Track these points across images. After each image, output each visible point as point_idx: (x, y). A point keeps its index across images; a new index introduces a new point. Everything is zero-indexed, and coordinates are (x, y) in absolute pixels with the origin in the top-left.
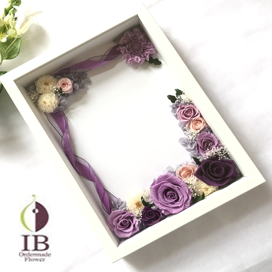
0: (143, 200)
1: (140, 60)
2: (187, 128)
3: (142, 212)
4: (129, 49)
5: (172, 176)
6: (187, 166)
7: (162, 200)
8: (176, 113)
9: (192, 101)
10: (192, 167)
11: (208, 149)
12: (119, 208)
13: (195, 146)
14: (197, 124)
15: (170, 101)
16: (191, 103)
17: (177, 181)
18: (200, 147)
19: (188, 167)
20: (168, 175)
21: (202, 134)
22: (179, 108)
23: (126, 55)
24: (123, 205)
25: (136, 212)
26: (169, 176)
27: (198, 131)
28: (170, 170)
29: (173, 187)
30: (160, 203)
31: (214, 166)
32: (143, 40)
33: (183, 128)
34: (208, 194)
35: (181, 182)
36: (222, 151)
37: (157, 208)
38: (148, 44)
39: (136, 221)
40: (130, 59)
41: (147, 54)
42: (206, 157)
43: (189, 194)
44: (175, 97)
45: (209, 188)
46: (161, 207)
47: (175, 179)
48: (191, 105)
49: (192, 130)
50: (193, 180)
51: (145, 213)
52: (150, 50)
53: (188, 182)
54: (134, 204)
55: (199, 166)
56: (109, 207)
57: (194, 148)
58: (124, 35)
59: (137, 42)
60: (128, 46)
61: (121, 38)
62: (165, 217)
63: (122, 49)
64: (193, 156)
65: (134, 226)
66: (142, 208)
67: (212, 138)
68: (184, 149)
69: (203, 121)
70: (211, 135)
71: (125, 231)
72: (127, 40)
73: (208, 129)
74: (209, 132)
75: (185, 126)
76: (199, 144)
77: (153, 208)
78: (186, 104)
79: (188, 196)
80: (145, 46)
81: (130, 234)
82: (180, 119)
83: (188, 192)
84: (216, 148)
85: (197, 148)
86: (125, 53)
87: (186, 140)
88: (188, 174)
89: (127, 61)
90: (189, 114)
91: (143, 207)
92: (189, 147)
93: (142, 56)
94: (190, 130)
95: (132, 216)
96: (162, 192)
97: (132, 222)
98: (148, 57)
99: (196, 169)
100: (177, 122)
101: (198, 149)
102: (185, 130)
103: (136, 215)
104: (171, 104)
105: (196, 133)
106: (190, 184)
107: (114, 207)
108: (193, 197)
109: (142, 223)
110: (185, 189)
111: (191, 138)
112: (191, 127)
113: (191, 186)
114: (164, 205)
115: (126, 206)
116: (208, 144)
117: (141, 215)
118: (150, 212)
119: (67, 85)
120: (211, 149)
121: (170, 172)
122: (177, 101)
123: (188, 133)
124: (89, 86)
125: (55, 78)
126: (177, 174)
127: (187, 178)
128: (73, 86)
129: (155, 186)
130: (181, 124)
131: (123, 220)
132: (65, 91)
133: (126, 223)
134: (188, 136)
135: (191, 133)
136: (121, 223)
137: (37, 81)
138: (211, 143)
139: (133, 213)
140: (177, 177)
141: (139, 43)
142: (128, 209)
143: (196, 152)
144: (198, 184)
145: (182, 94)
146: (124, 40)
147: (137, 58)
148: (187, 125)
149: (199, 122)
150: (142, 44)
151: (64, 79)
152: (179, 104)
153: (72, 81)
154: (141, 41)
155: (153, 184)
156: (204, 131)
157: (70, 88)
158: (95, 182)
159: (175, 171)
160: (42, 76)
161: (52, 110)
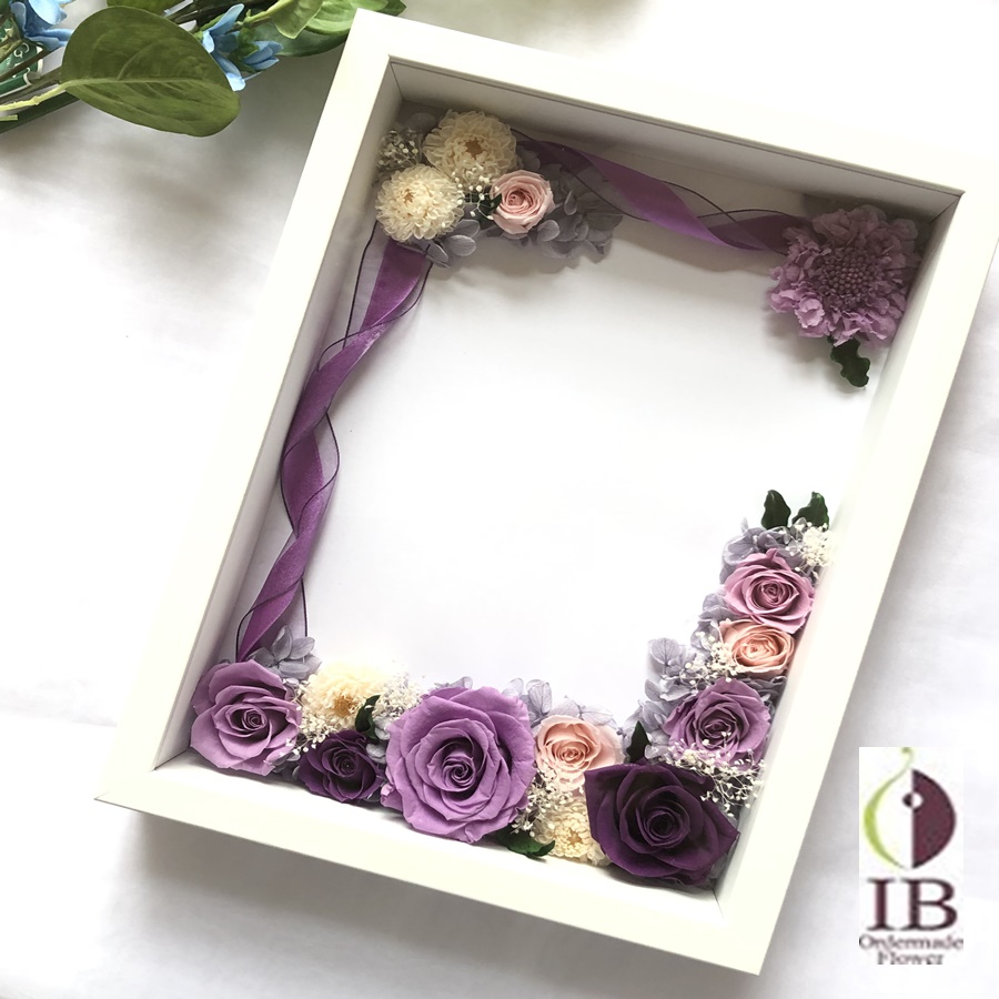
0: (369, 706)
1: (815, 322)
2: (718, 629)
3: (331, 736)
4: (823, 263)
5: (522, 718)
6: (597, 732)
7: (419, 758)
8: (738, 562)
9: (822, 572)
10: (607, 744)
11: (706, 742)
12: (284, 665)
13: (681, 699)
14: (760, 647)
15: (762, 510)
16: (812, 576)
17: (517, 746)
19: (593, 736)
20: (515, 707)
21: (741, 686)
22: (763, 556)
23: (792, 272)
24: (302, 668)
25: (313, 719)
26: (514, 714)
27: (741, 669)
28: (537, 697)
29: (490, 750)
30: (404, 760)
31: (669, 799)
32: (892, 274)
33: (707, 616)
34: (562, 855)
35: (528, 758)
36: (738, 782)
37: (382, 761)
38: (894, 297)
39: (284, 745)
40: (790, 294)
41: (854, 324)
42: (675, 755)
43: (509, 812)
44: (788, 511)
45: (585, 841)
46: (393, 773)
47: (520, 735)
48: (804, 581)
49: (725, 651)
50: (566, 779)
51: (337, 744)
52: (877, 318)
53: (548, 775)
54: (334, 694)
55: (625, 761)
56: (260, 636)
57: (671, 702)
58: (856, 211)
59: (869, 265)
60: (828, 250)
61: (834, 210)
62: (374, 804)
63: (801, 245)
64: (644, 715)
65: (267, 751)
66: (342, 722)
67: (752, 722)
68: (643, 673)
69: (786, 651)
70: (761, 710)
71: (225, 742)
72: (844, 231)
73: (773, 688)
74: (766, 698)
75: (721, 618)
76: (701, 705)
77: (373, 752)
78: (797, 561)
79: (502, 812)
80: (878, 296)
81: (229, 763)
82: (729, 588)
83: (513, 802)
84: (732, 761)
85: (680, 708)
86: (799, 264)
87: (677, 659)
88: (570, 753)
89: (776, 290)
90: (768, 598)
91: (348, 723)
92: (662, 685)
93: (836, 317)
94: (719, 644)
95: (291, 721)
96: (446, 737)
97: (269, 737)
98: (849, 333)
99: (609, 762)
100: (715, 586)
101: (679, 716)
102: (705, 628)
103: (304, 728)
104: (756, 522)
105: (727, 667)
106: (544, 785)
107: (270, 651)
108: (515, 826)
109: (295, 764)
110: (515, 789)
111: (695, 668)
112: (734, 637)
113: (543, 793)
114: (407, 775)
115: (306, 679)
116: (725, 729)
117: (317, 743)
118: (353, 755)
119: (525, 204)
120: (716, 748)
121: (530, 702)
122: (781, 532)
123: (705, 644)
124: (584, 261)
125: (518, 152)
126: (540, 726)
127: (560, 764)
128: (542, 221)
129: (443, 704)
130: (715, 602)
131: (255, 708)
132: (502, 217)
133: (252, 724)
134: (695, 655)
135: (713, 654)
136: (242, 711)
137: (456, 113)
138: (736, 732)
139: (304, 714)
140: (535, 734)
141: (871, 274)
142: (299, 693)
143: (668, 717)
144: (567, 805)
145: (817, 525)
146: (841, 225)
147: (814, 310)
148: (728, 622)
149: (772, 645)
150: (875, 285)
151: (536, 179)
152: (776, 543)
153: (554, 207)
154: (885, 271)
155: (444, 692)
156: (753, 683)
157: (525, 222)
158: (297, 537)
159: (545, 711)
160: (488, 114)
161: (403, 235)
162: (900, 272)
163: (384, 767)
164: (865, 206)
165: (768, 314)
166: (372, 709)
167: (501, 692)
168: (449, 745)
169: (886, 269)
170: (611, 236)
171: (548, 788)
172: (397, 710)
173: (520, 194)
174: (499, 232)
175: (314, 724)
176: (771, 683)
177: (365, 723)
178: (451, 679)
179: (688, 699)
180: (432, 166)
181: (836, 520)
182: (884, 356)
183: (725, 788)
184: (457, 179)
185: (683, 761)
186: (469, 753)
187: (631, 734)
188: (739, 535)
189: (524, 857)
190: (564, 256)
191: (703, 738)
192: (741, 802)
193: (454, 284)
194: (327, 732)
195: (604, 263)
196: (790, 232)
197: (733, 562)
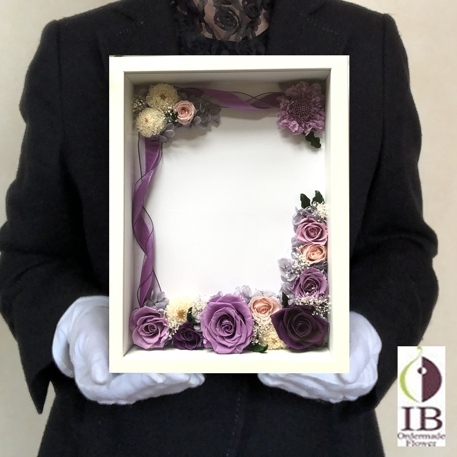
1: (296, 129)
2: (299, 250)
3: (180, 327)
4: (293, 107)
5: (243, 302)
6: (270, 300)
7: (213, 327)
8: (298, 223)
9: (327, 219)
10: (275, 303)
11: (308, 293)
12: (156, 304)
13: (294, 280)
14: (315, 253)
15: (300, 202)
16: (324, 221)
17: (244, 313)
18: (300, 284)
20: (239, 298)
21: (313, 269)
22: (306, 219)
23: (283, 113)
24: (163, 304)
25: (172, 322)
26: (239, 301)
27: (311, 263)
28: (245, 292)
29: (235, 317)
30: (208, 329)
31: (301, 318)
32: (317, 104)
33: (294, 246)
34: (272, 349)
35: (249, 316)
36: (323, 305)
37: (200, 331)
38: (320, 112)
39: (165, 335)
40: (285, 121)
41: (310, 126)
42: (299, 301)
43: (249, 338)
44: (309, 200)
45: (278, 341)
46: (205, 335)
47: (244, 308)
48: (322, 224)
50: (264, 320)
51: (183, 329)
52: (317, 122)
53: (258, 320)
54: (177, 310)
55: (283, 308)
56: (145, 296)
57: (291, 281)
58: (298, 85)
59: (308, 103)
60: (293, 102)
61: (291, 87)
62: (202, 348)
63: (284, 102)
64: (284, 289)
65: (160, 338)
66: (183, 320)
67: (321, 281)
68: (279, 273)
69: (324, 252)
70: (323, 276)
71: (145, 339)
72: (296, 93)
73: (324, 266)
74: (323, 271)
75: (299, 246)
76: (302, 280)
77: (197, 328)
78: (318, 218)
79: (246, 339)
80: (314, 114)
81: (149, 346)
82: (298, 234)
83: (249, 334)
84: (318, 298)
85: (295, 283)
86: (285, 109)
87: (289, 265)
88: (263, 310)
89: (280, 121)
90: (312, 234)
91: (185, 320)
92: (287, 276)
93: (303, 125)
94: (301, 255)
95: (165, 325)
96: (219, 316)
97: (159, 333)
98: (309, 130)
99: (277, 310)
100: (293, 234)
101: (296, 286)
102: (295, 250)
103: (170, 326)
104: (300, 207)
105: (306, 263)
106: (258, 325)
107: (150, 300)
108: (252, 343)
109: (171, 341)
110: (248, 329)
111: (295, 267)
112: (305, 252)
113: (258, 328)
114: (210, 334)
115: (166, 308)
116: (312, 286)
117: (176, 330)
118: (190, 331)
119: (187, 113)
120: (312, 295)
121: (244, 295)
122: (309, 209)
123: (296, 257)
124: (213, 127)
125: (179, 94)
126: (250, 303)
127: (260, 315)
128: (194, 117)
129: (215, 304)
130: (295, 240)
131: (151, 324)
132: (180, 120)
133: (152, 330)
134: (294, 262)
135: (300, 260)
136: (148, 326)
137: (153, 86)
138: (317, 286)
139: (169, 321)
140: (249, 307)
141: (310, 106)
142: (165, 313)
143: (292, 287)
144: (268, 329)
145: (320, 203)
146: (294, 91)
147: (295, 125)
148: (302, 246)
149: (319, 251)
150: (312, 110)
151: (187, 102)
152: (309, 213)
153: (197, 111)
154: (314, 104)
155: (213, 300)
156: (317, 267)
157: (188, 119)
158: (147, 255)
159: (250, 297)
160: (164, 83)
161: (149, 135)
162: (319, 103)
163: (202, 333)
164: (301, 82)
165: (280, 130)
166: (191, 313)
167: (233, 294)
168: (221, 319)
169: (314, 103)
170: (219, 117)
171: (260, 325)
172: (200, 311)
173: (184, 109)
174: (181, 125)
175: (173, 324)
176: (323, 265)
177: (190, 318)
178: (215, 294)
179: (297, 279)
180: (151, 107)
181: (326, 199)
182: (324, 135)
183: (319, 308)
184: (161, 110)
185: (302, 302)
186: (229, 320)
187: (281, 297)
188: (295, 213)
189: (259, 353)
190: (206, 128)
191: (306, 292)
192: (326, 312)
193: (172, 148)
194: (178, 326)
195: (220, 126)
196: (278, 98)
197: (296, 224)
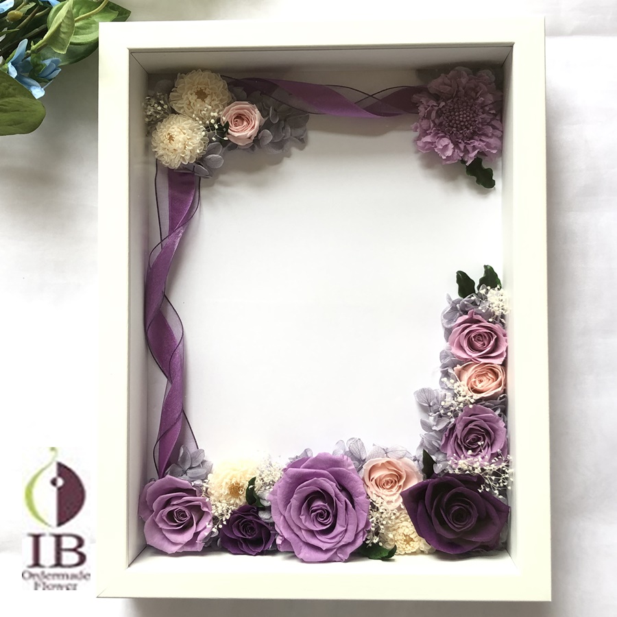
0: (251, 486)
1: (449, 153)
2: (454, 373)
3: (233, 513)
4: (442, 112)
5: (350, 468)
6: (400, 464)
7: (293, 513)
8: (453, 325)
9: (507, 318)
10: (409, 470)
11: (470, 452)
12: (189, 471)
13: (445, 428)
14: (484, 378)
15: (456, 287)
16: (501, 322)
17: (353, 487)
18: (456, 436)
19: (399, 467)
20: (343, 462)
21: (480, 408)
22: (466, 317)
23: (425, 124)
24: (201, 471)
25: (218, 504)
26: (343, 466)
27: (477, 396)
28: (355, 450)
29: (336, 496)
30: (284, 517)
31: (459, 497)
32: (487, 108)
33: (444, 366)
34: (403, 553)
35: (361, 494)
36: (498, 473)
37: (271, 521)
38: (493, 123)
39: (205, 528)
40: (428, 139)
41: (474, 148)
42: (454, 466)
43: (361, 534)
44: (473, 283)
45: (415, 540)
46: (280, 527)
47: (352, 479)
48: (497, 327)
49: (462, 387)
50: (390, 502)
51: (239, 517)
52: (488, 140)
53: (378, 501)
54: (227, 483)
55: (424, 478)
56: (168, 457)
57: (439, 431)
58: (452, 73)
59: (472, 106)
60: (443, 104)
61: (438, 76)
62: (274, 551)
63: (426, 105)
64: (426, 444)
65: (196, 534)
66: (238, 501)
67: (494, 430)
68: (417, 416)
69: (501, 377)
70: (498, 421)
71: (168, 535)
72: (449, 88)
73: (500, 403)
74: (498, 412)
75: (454, 366)
76: (459, 428)
77: (264, 516)
78: (489, 314)
79: (356, 535)
80: (483, 125)
81: (175, 549)
82: (452, 344)
83: (362, 526)
84: (490, 460)
85: (447, 433)
86: (428, 117)
87: (435, 401)
88: (387, 482)
89: (419, 138)
90: (479, 345)
91: (241, 501)
92: (431, 420)
93: (462, 146)
94: (458, 383)
95: (205, 509)
96: (305, 494)
97: (195, 524)
98: (473, 154)
99: (414, 482)
100: (443, 345)
101: (448, 439)
102: (446, 374)
103: (215, 512)
104: (456, 296)
105: (467, 398)
106: (378, 509)
107: (178, 465)
108: (368, 542)
109: (216, 539)
110: (360, 517)
111: (448, 404)
112: (465, 376)
113: (378, 515)
114: (289, 526)
115: (206, 478)
116: (479, 440)
117: (226, 520)
118: (251, 521)
119: (245, 123)
120: (478, 454)
121: (351, 454)
122: (473, 298)
123: (449, 386)
124: (294, 150)
125: (230, 90)
126: (363, 470)
127: (381, 491)
128: (259, 132)
129: (297, 472)
130: (447, 356)
131: (180, 507)
132: (233, 136)
133: (181, 518)
134: (446, 395)
135: (456, 392)
136: (172, 511)
137: (183, 75)
138: (487, 440)
139: (212, 503)
140: (361, 476)
141: (475, 112)
142: (204, 489)
143: (441, 441)
144: (397, 518)
145: (493, 287)
146: (445, 84)
147: (447, 145)
148: (459, 367)
149: (491, 375)
150: (479, 119)
151: (246, 105)
152: (472, 306)
153: (264, 120)
154: (482, 108)
155: (295, 464)
156: (487, 404)
157: (248, 135)
158: (172, 383)
159: (364, 458)
160: (203, 70)
161: (176, 164)
162: (491, 106)
163: (273, 524)
164: (457, 68)
165: (419, 155)
166: (254, 488)
167: (331, 453)
168: (309, 499)
169: (483, 106)
170: (305, 131)
171: (381, 511)
172: (270, 484)
173: (240, 117)
174: (235, 146)
175: (220, 508)
176: (498, 401)
177: (252, 496)
178: (297, 453)
179: (450, 426)
180: (179, 114)
181: (504, 281)
182: (500, 163)
183: (491, 479)
184: (197, 119)
185: (459, 469)
186: (324, 501)
187: (421, 459)
188: (447, 306)
189: (380, 561)
190: (281, 151)
191: (467, 449)
192: (504, 486)
193: (219, 188)
194: (230, 511)
195: (307, 148)
196: (415, 97)
197: (449, 326)
